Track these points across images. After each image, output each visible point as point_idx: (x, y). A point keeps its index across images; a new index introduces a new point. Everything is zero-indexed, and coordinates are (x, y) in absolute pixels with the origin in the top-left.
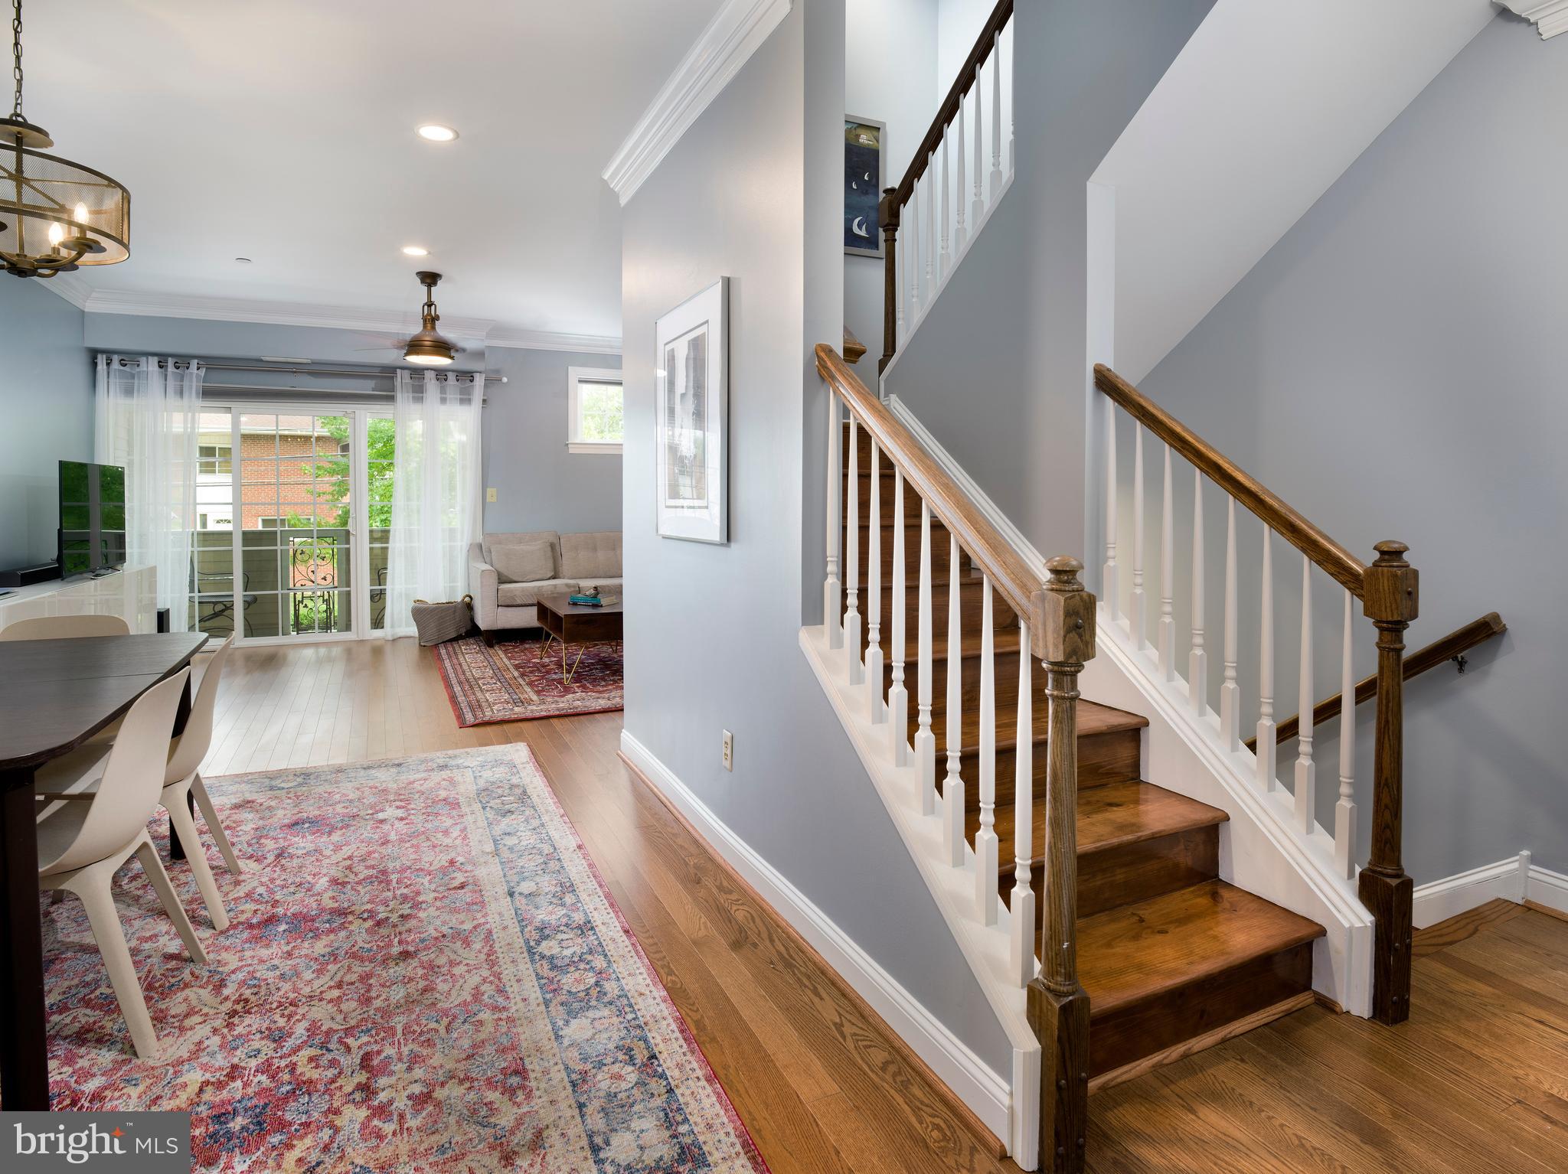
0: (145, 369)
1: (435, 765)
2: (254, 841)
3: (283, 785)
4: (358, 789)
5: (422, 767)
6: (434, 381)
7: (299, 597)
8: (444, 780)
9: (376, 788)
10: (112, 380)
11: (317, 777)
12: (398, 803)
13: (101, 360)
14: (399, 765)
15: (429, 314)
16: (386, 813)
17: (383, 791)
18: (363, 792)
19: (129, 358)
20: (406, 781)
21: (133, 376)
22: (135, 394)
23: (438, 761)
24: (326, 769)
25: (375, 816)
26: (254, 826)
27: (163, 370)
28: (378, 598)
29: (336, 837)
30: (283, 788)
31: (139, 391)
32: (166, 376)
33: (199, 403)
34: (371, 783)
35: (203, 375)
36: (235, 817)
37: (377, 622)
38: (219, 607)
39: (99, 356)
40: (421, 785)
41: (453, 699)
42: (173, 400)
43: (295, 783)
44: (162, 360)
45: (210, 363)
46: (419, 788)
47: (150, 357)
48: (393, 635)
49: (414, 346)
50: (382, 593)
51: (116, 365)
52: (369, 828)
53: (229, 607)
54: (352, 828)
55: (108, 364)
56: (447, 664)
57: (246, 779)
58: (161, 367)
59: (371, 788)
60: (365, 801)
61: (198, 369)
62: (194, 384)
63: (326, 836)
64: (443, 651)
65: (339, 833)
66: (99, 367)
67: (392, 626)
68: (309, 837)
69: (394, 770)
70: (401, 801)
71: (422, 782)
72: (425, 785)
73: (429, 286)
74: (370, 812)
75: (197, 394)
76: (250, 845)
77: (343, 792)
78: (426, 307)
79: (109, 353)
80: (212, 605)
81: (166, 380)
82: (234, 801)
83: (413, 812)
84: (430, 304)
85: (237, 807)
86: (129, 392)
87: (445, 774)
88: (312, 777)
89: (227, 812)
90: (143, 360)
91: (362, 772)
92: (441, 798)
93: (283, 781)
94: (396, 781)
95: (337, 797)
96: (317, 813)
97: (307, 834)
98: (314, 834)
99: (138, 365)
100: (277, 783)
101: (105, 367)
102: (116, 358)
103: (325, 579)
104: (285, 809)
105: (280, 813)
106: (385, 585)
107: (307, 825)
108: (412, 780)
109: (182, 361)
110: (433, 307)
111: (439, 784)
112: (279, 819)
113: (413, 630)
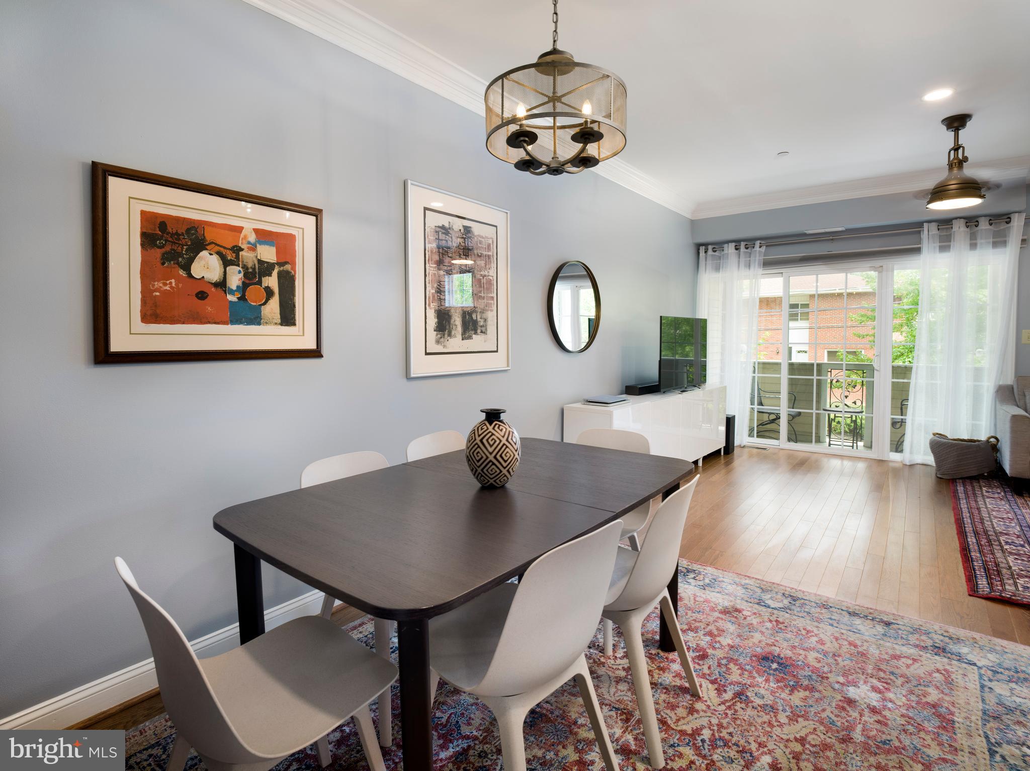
0: (726, 252)
1: (929, 643)
2: (724, 662)
3: (770, 602)
4: (837, 639)
5: (913, 639)
6: (963, 229)
7: (832, 416)
8: (938, 671)
9: (856, 646)
10: (708, 262)
11: (803, 605)
12: (875, 682)
13: (702, 249)
14: (888, 624)
15: (956, 157)
16: (858, 691)
17: (863, 654)
18: (840, 646)
19: (718, 246)
20: (891, 652)
21: (720, 258)
22: (721, 270)
23: (935, 637)
24: (813, 598)
25: (845, 688)
26: (730, 642)
27: (737, 251)
28: (898, 425)
29: (797, 698)
30: (769, 607)
31: (723, 267)
32: (739, 254)
33: (761, 271)
34: (852, 637)
35: (763, 251)
36: (720, 624)
37: (898, 446)
38: (772, 417)
39: (701, 248)
40: (908, 666)
41: (965, 551)
42: (744, 272)
43: (781, 605)
44: (737, 243)
45: (770, 241)
46: (904, 669)
47: (730, 244)
48: (910, 461)
49: (939, 193)
50: (903, 422)
51: (710, 252)
52: (834, 704)
53: (778, 417)
54: (817, 695)
55: (706, 252)
56: (963, 505)
57: (743, 582)
58: (737, 249)
59: (850, 644)
60: (839, 659)
61: (760, 247)
62: (757, 258)
63: (787, 691)
64: (960, 489)
65: (802, 694)
66: (701, 255)
67: (911, 453)
68: (772, 684)
69: (880, 629)
70: (879, 679)
71: (910, 662)
72: (912, 668)
73: (957, 130)
74: (841, 679)
75: (759, 265)
76: (719, 665)
77: (822, 636)
78: (952, 152)
79: (706, 245)
80: (767, 415)
81: (739, 258)
82: (726, 604)
83: (890, 705)
84: (956, 149)
85: (725, 612)
86: (717, 269)
87: (940, 662)
88: (798, 603)
89: (717, 614)
90: (726, 246)
91: (846, 618)
92: (929, 699)
93: (771, 598)
94: (879, 647)
95: (814, 639)
96: (789, 653)
97: (771, 678)
98: (778, 681)
99: (723, 250)
100: (766, 597)
101: (704, 254)
102: (710, 247)
103: (855, 403)
104: (762, 633)
105: (757, 636)
106: (906, 415)
107: (775, 666)
108: (898, 653)
109: (750, 243)
110: (960, 151)
111: (930, 675)
112: (754, 644)
113: (930, 459)
